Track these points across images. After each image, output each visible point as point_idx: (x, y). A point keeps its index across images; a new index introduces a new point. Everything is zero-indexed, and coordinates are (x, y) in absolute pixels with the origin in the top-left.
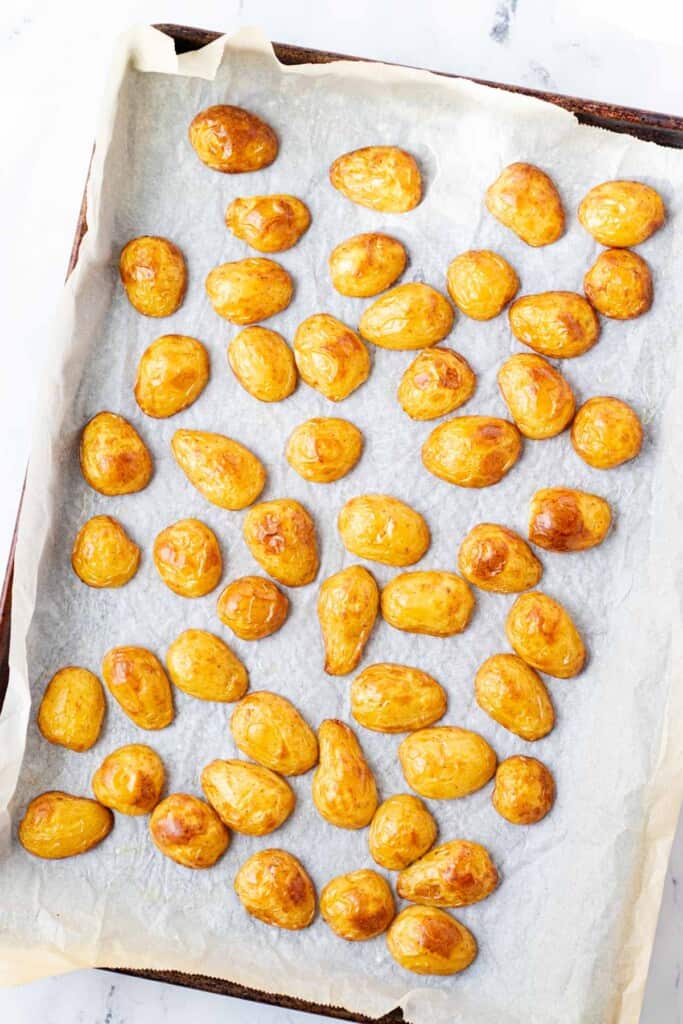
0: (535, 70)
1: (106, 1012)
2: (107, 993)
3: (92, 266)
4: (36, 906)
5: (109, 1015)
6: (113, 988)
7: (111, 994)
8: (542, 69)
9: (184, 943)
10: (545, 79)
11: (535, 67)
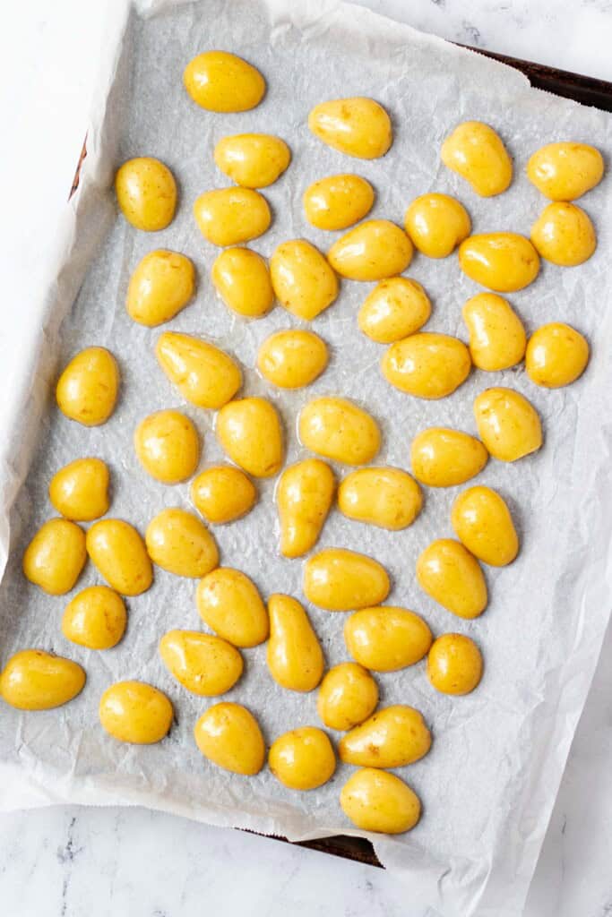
0: (467, 29)
1: (68, 840)
2: (69, 825)
3: (92, 188)
4: (18, 741)
5: (71, 843)
6: (74, 820)
7: (72, 825)
8: (473, 28)
9: (149, 779)
10: (476, 37)
11: (467, 26)
